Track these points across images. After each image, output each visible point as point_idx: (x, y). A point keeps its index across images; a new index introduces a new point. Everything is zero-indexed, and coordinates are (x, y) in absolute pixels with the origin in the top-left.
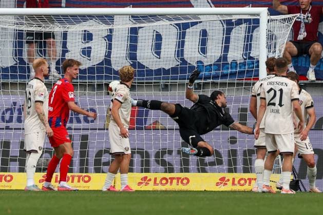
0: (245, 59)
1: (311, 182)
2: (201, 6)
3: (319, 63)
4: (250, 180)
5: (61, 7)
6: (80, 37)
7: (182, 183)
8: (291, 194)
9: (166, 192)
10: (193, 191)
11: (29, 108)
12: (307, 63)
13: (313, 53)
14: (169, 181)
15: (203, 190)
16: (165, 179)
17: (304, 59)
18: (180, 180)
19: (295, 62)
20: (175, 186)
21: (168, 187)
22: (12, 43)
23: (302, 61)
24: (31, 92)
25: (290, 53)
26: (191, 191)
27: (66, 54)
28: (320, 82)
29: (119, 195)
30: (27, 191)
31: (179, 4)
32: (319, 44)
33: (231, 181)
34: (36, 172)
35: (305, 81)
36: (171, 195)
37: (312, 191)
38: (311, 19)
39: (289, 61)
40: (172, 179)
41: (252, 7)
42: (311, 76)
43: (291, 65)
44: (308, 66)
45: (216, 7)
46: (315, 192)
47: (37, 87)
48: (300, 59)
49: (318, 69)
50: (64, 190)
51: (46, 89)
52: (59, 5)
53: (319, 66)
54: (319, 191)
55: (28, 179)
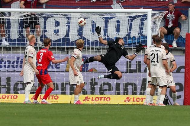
0: (140, 36)
1: (174, 100)
2: (116, 8)
3: (179, 38)
4: (142, 99)
5: (43, 8)
6: (53, 24)
7: (106, 100)
8: (164, 106)
9: (98, 105)
10: (112, 104)
11: (26, 60)
12: (173, 38)
13: (176, 33)
14: (100, 99)
15: (118, 104)
16: (98, 98)
17: (171, 36)
18: (105, 99)
19: (166, 38)
20: (103, 102)
21: (99, 102)
22: (17, 27)
23: (170, 37)
24: (27, 52)
25: (163, 33)
26: (111, 104)
27: (46, 33)
28: (179, 48)
29: (73, 106)
30: (25, 104)
31: (105, 7)
32: (179, 28)
33: (132, 99)
34: (30, 94)
35: (172, 48)
36: (101, 106)
37: (175, 105)
38: (174, 18)
39: (163, 37)
40: (101, 98)
41: (143, 9)
42: (175, 45)
43: (164, 39)
44: (172, 40)
45: (124, 9)
46: (176, 105)
47: (30, 49)
48: (169, 36)
49: (178, 41)
50: (44, 103)
51: (35, 51)
52: (42, 7)
53: (178, 40)
54: (178, 105)
55: (26, 97)
